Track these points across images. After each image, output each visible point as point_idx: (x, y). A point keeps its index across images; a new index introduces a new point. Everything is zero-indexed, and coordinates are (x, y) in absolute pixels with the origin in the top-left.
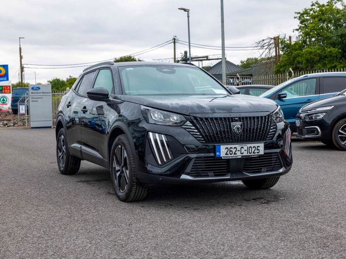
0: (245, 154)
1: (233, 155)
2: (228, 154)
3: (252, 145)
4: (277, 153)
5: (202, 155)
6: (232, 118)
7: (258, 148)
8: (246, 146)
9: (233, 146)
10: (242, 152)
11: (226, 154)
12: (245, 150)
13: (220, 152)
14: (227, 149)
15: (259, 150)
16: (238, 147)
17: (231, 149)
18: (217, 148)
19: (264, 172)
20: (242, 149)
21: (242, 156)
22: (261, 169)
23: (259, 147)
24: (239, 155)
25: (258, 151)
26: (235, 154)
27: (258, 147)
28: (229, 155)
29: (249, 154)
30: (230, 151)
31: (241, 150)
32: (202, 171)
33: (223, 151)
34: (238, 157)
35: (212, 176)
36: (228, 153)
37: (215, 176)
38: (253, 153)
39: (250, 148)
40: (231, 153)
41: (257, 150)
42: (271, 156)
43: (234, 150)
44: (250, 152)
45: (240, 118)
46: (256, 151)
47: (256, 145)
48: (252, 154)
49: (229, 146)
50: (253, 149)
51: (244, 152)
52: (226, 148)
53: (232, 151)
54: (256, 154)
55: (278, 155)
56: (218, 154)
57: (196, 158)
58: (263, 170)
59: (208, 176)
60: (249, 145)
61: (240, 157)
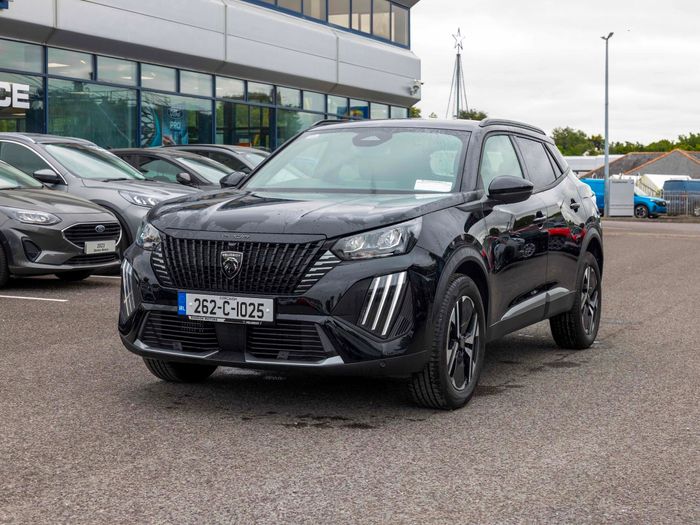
0: (233, 315)
1: (208, 315)
5: (160, 307)
6: (226, 243)
7: (261, 308)
9: (209, 297)
11: (196, 311)
12: (233, 309)
13: (185, 305)
15: (261, 311)
16: (219, 300)
17: (205, 303)
19: (281, 359)
21: (227, 319)
22: (277, 352)
25: (260, 314)
26: (211, 313)
27: (259, 305)
28: (202, 314)
29: (240, 317)
30: (204, 306)
33: (192, 304)
34: (219, 320)
35: (178, 350)
36: (200, 309)
37: (185, 350)
38: (250, 316)
39: (244, 306)
40: (205, 309)
41: (259, 311)
43: (210, 306)
44: (244, 313)
45: (241, 244)
46: (256, 313)
47: (256, 301)
48: (247, 318)
49: (201, 297)
50: (250, 309)
51: (231, 312)
52: (196, 300)
53: (206, 306)
55: (315, 329)
56: (181, 308)
57: (152, 311)
58: (280, 355)
60: (241, 300)
61: (222, 321)
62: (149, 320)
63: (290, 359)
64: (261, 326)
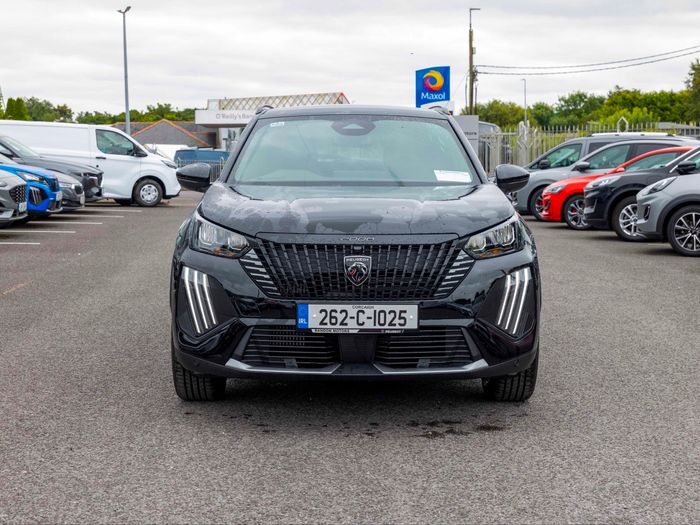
0: (369, 325)
1: (338, 326)
2: (326, 324)
3: (387, 308)
4: (459, 327)
5: (270, 321)
6: (348, 246)
7: (403, 315)
8: (370, 310)
9: (339, 307)
10: (360, 322)
11: (322, 323)
12: (370, 318)
14: (324, 313)
15: (404, 318)
16: (352, 309)
17: (334, 314)
18: (300, 309)
19: (422, 367)
20: (361, 314)
21: (361, 330)
22: (417, 360)
23: (405, 312)
24: (352, 327)
25: (402, 321)
26: (342, 324)
27: (401, 312)
28: (329, 326)
29: (378, 327)
30: (331, 317)
31: (357, 317)
32: (270, 354)
34: (351, 331)
35: (293, 367)
36: (327, 320)
37: (300, 367)
38: (390, 324)
39: (382, 315)
40: (333, 321)
41: (400, 318)
42: (444, 333)
43: (340, 317)
44: (382, 322)
45: (367, 246)
47: (397, 308)
48: (386, 327)
49: (329, 307)
50: (389, 317)
54: (398, 327)
55: (462, 333)
56: (301, 321)
57: (256, 326)
58: (420, 363)
59: (283, 366)
60: (378, 308)
61: (356, 331)
62: (251, 337)
63: (431, 366)
64: (404, 334)
